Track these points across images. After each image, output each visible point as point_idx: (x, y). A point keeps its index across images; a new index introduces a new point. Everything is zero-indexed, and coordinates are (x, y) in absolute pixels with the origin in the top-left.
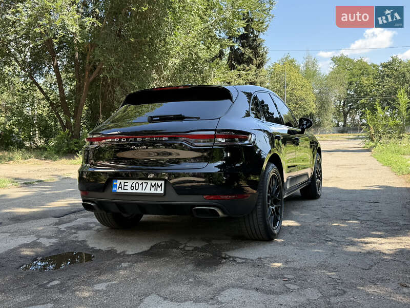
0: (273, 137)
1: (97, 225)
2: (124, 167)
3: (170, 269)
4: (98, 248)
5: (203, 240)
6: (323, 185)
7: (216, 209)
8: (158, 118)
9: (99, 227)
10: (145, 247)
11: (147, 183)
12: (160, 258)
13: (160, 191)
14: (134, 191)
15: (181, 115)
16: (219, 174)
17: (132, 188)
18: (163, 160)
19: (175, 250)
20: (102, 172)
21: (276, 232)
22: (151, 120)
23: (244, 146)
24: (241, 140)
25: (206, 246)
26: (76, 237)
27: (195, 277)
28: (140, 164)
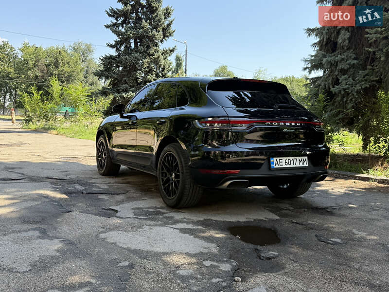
11: (296, 159)
14: (288, 166)
17: (286, 164)
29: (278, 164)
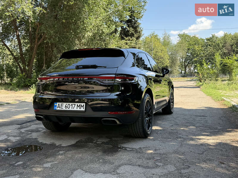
0: (148, 79)
1: (44, 129)
2: (61, 95)
3: (88, 155)
4: (45, 143)
5: (107, 137)
6: (175, 107)
7: (116, 120)
8: (82, 67)
9: (45, 130)
10: (73, 142)
11: (75, 104)
12: (82, 148)
13: (83, 109)
14: (67, 109)
15: (95, 65)
16: (117, 99)
17: (66, 107)
18: (84, 91)
19: (90, 144)
20: (48, 98)
21: (149, 133)
22: (78, 67)
23: (132, 84)
24: (130, 80)
25: (109, 141)
26: (31, 136)
27: (103, 159)
28: (70, 93)
29: (59, 107)
